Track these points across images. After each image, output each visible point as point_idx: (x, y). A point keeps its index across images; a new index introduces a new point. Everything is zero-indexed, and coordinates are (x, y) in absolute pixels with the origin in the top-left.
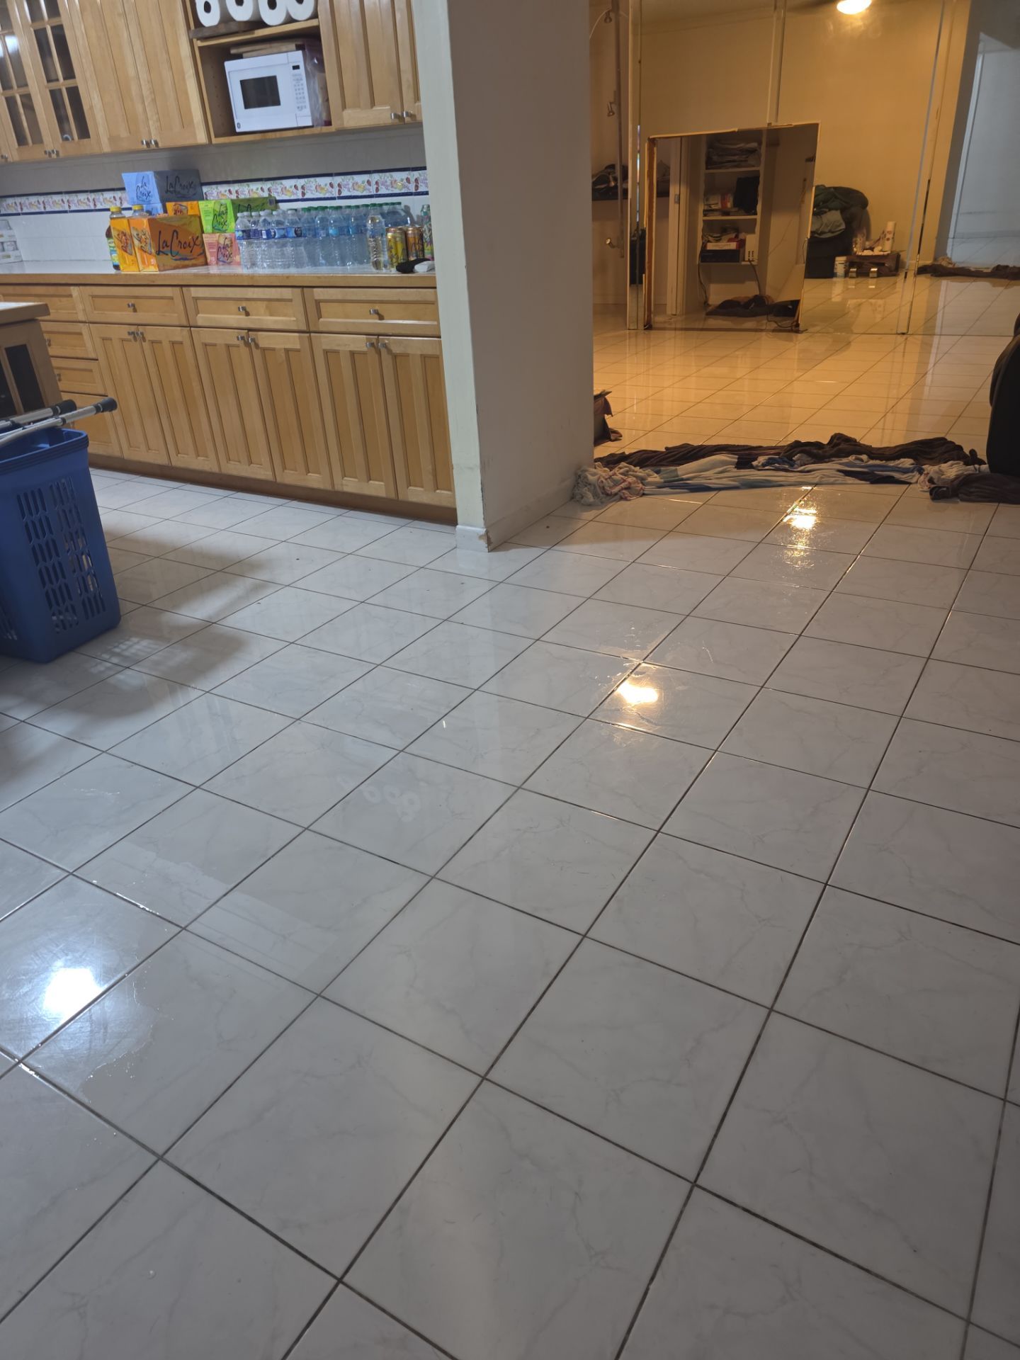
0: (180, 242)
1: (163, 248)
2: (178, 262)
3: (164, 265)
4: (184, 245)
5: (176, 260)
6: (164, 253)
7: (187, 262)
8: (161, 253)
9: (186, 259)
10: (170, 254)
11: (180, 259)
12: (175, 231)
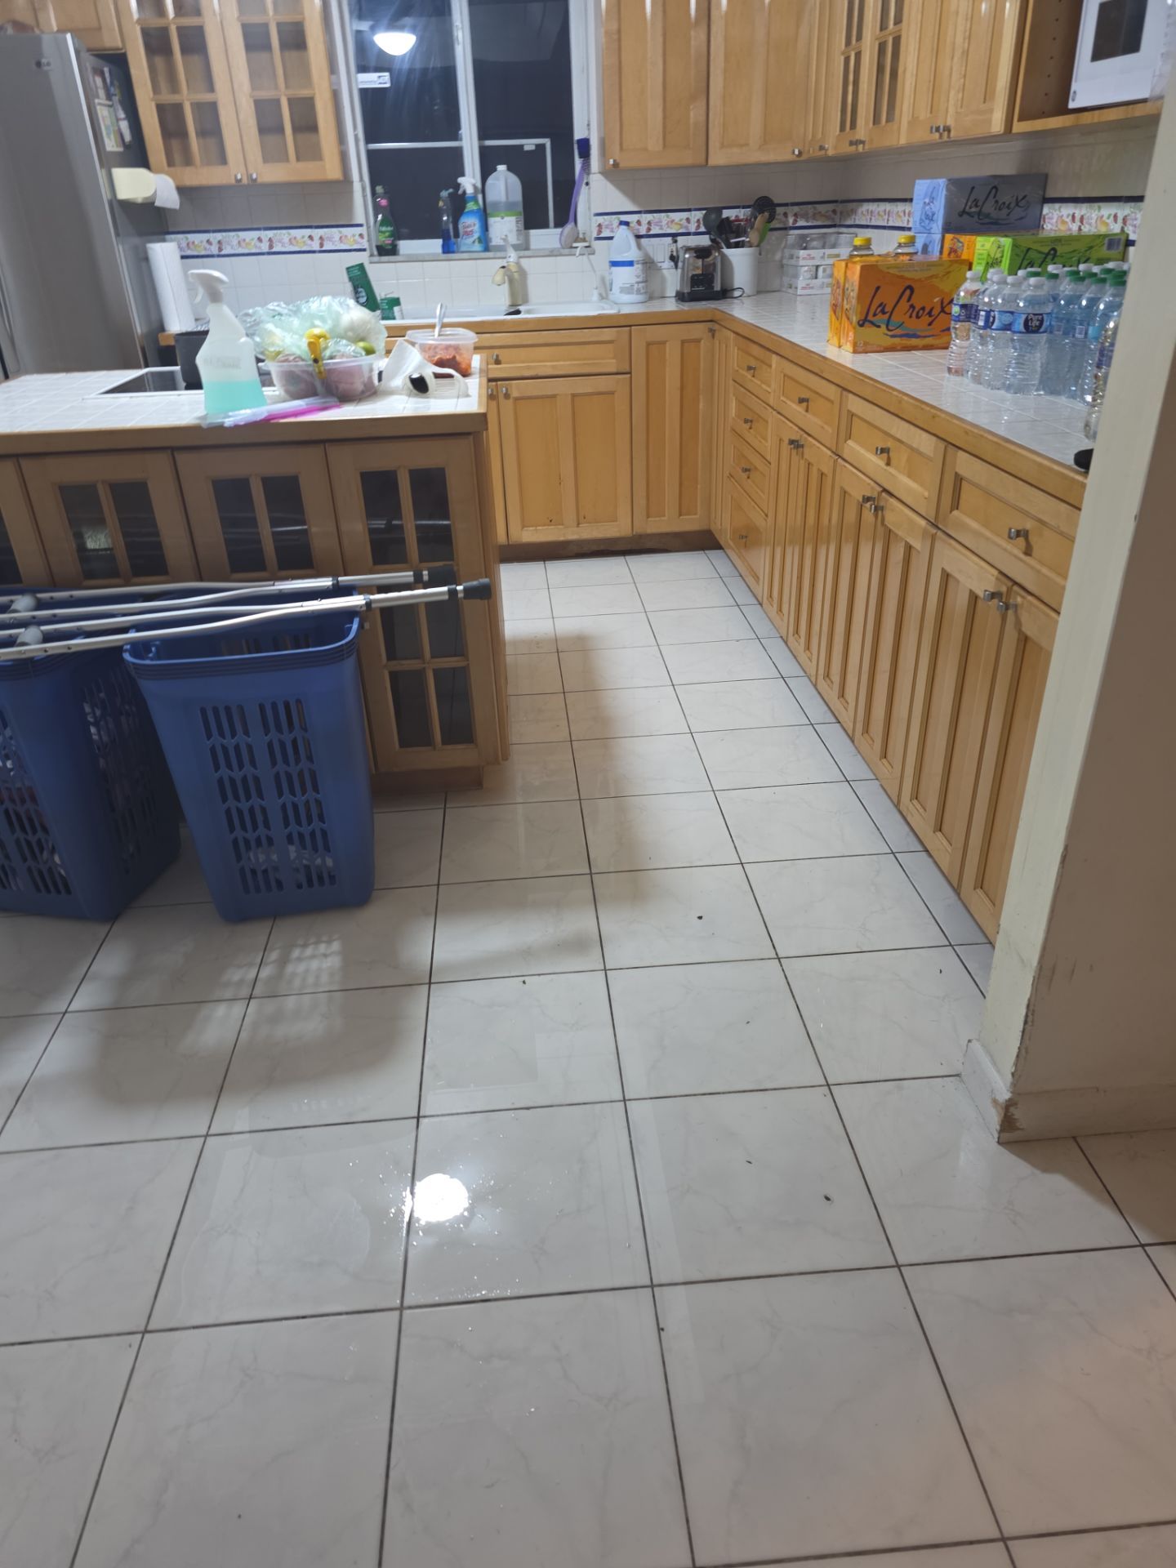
0: (912, 306)
1: (875, 315)
2: (897, 340)
3: (866, 344)
4: (916, 312)
5: (892, 336)
6: (872, 323)
7: (914, 342)
8: (867, 324)
9: (915, 336)
10: (884, 327)
11: (901, 336)
12: (911, 288)
